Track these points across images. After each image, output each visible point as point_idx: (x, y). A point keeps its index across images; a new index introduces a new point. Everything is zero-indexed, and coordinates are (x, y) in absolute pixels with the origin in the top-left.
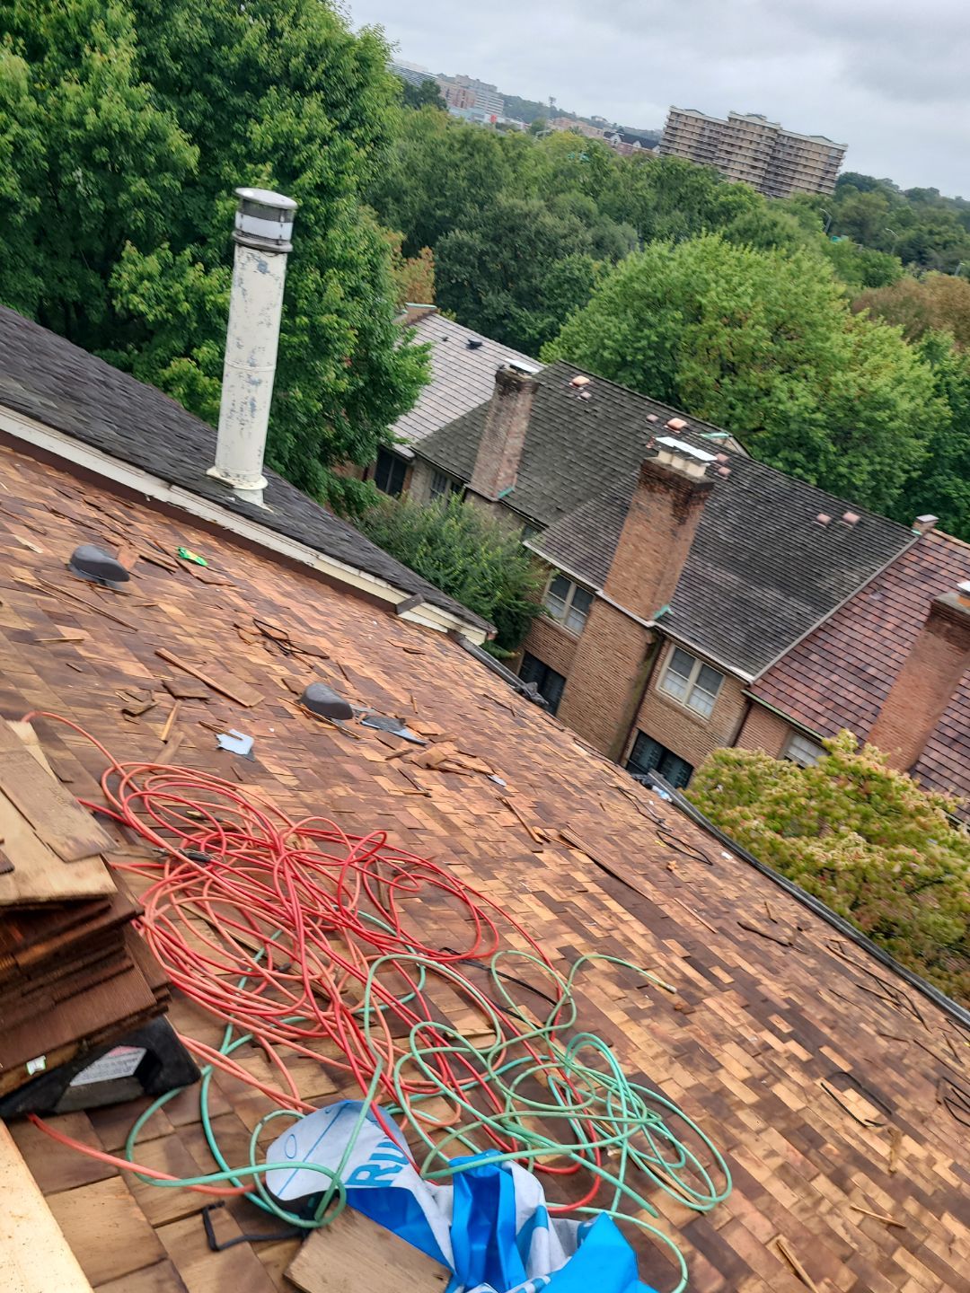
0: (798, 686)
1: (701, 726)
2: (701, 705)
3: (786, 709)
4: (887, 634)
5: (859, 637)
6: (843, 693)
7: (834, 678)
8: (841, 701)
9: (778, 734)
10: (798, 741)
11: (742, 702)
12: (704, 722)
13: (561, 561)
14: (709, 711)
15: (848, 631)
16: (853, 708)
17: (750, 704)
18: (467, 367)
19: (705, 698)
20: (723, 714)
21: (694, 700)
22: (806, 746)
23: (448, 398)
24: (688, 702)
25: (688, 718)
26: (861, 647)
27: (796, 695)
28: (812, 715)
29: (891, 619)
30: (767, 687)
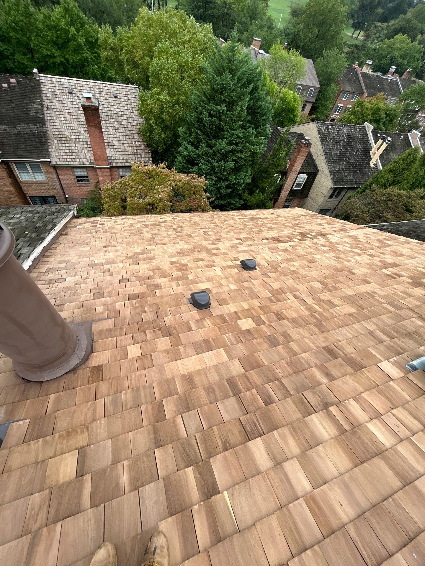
0: (62, 154)
1: (46, 183)
2: (40, 177)
3: (67, 163)
4: (65, 122)
5: (59, 127)
6: (73, 148)
7: (67, 145)
8: (76, 151)
9: (69, 171)
10: (75, 170)
11: (52, 169)
12: (46, 181)
14: (44, 177)
15: (55, 127)
16: (80, 151)
17: (55, 168)
19: (39, 174)
20: (50, 176)
21: (37, 177)
22: (79, 170)
24: (35, 179)
25: (40, 183)
26: (63, 130)
27: (64, 157)
28: (74, 160)
29: (60, 116)
30: (55, 160)
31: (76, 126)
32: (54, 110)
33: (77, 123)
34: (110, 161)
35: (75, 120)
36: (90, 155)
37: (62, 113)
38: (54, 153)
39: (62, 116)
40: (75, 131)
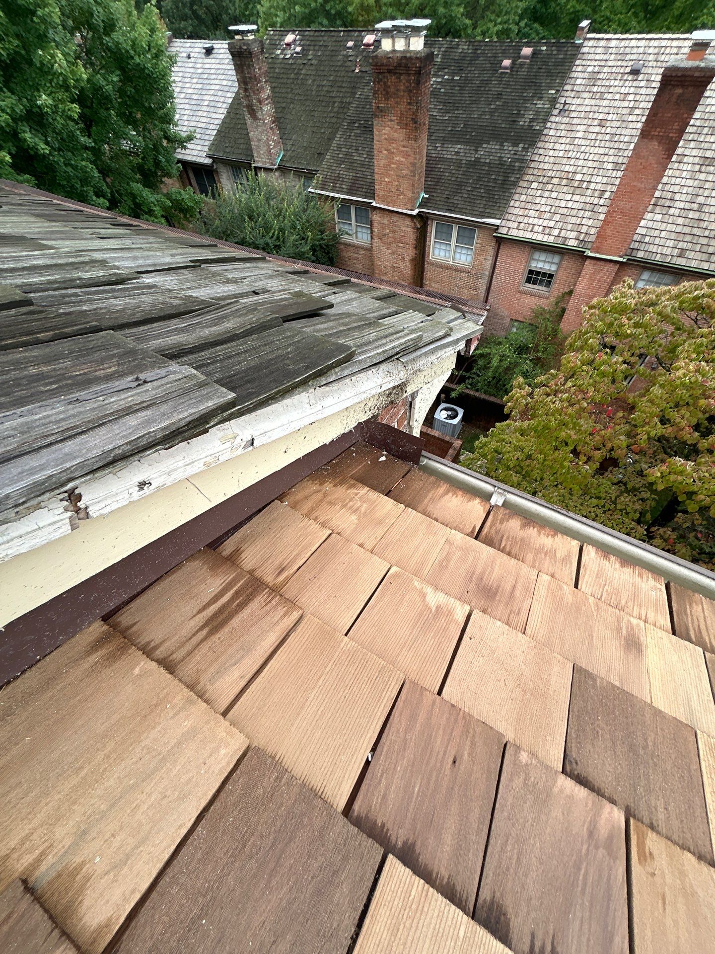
0: (532, 213)
1: (467, 272)
2: (463, 257)
3: (528, 235)
4: (580, 142)
5: (560, 154)
6: (563, 204)
7: (554, 195)
8: (565, 211)
9: (523, 254)
10: (537, 253)
11: (494, 243)
12: (469, 268)
13: (338, 192)
14: (469, 258)
15: (551, 153)
16: (574, 212)
17: (501, 241)
18: (213, 71)
19: (464, 251)
20: (481, 257)
21: (458, 256)
22: (544, 255)
23: (213, 104)
24: (454, 259)
25: (457, 270)
26: (564, 161)
27: (531, 220)
28: (547, 231)
29: (579, 128)
30: (510, 224)
31: (602, 151)
32: (573, 115)
33: (608, 144)
34: (636, 245)
35: (607, 137)
36: (590, 225)
37: (585, 121)
38: (516, 211)
39: (582, 128)
40: (590, 164)
